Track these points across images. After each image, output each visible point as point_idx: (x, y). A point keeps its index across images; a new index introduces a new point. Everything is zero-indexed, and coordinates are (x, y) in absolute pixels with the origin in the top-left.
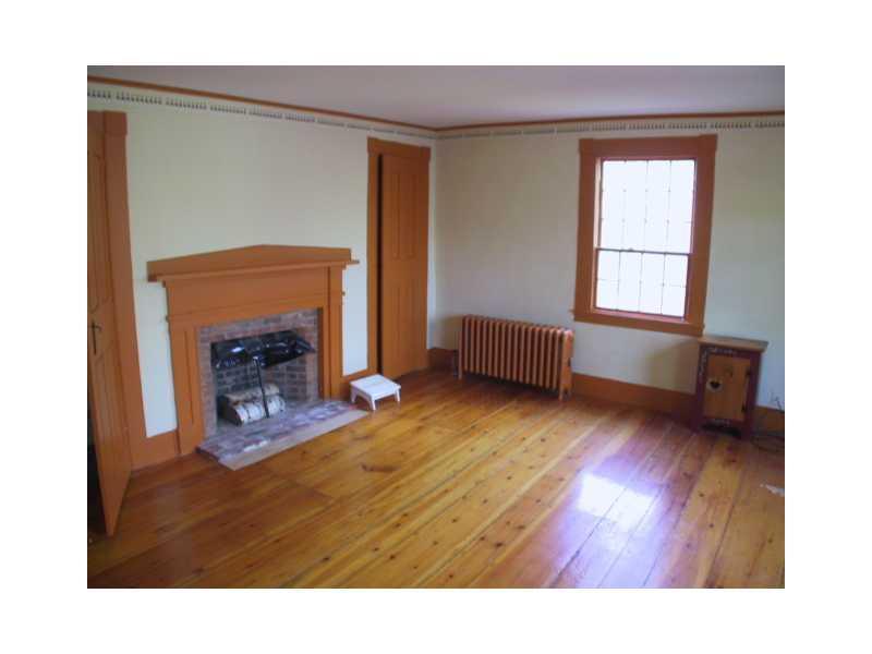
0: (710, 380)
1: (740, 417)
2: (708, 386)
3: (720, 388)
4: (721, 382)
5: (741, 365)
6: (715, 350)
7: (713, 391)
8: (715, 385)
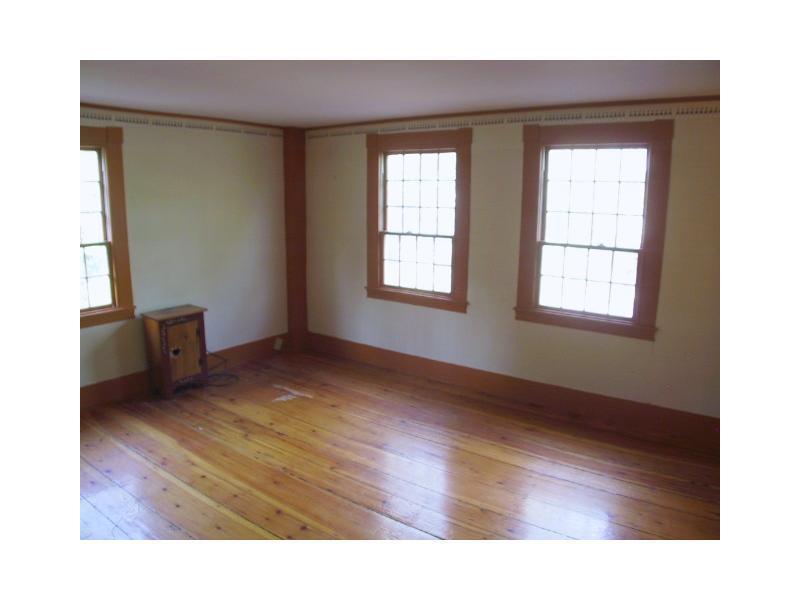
0: (173, 349)
1: (199, 370)
2: (172, 355)
3: (180, 353)
4: (180, 348)
5: (192, 327)
6: (171, 322)
7: (176, 357)
8: (176, 352)
